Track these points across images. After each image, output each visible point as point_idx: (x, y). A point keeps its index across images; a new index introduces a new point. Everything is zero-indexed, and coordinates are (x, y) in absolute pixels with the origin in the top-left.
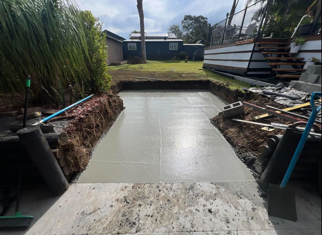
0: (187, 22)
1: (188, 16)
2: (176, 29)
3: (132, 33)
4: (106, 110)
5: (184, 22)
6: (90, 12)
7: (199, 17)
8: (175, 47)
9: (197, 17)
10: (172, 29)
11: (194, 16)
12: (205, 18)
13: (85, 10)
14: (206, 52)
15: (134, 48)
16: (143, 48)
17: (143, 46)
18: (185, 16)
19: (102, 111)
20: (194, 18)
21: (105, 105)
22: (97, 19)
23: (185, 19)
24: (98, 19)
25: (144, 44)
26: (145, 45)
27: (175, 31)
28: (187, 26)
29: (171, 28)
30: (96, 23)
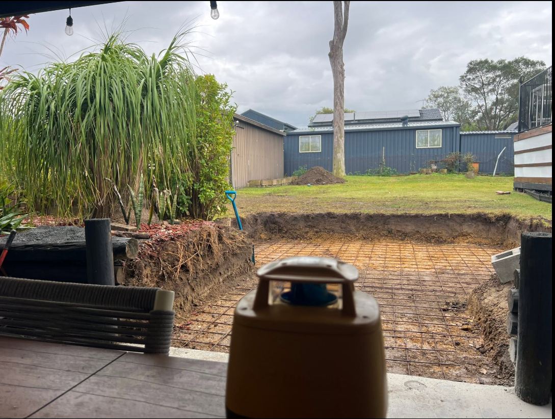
0: (477, 77)
1: (481, 62)
2: (448, 97)
3: (319, 113)
4: (210, 245)
5: (468, 77)
6: (214, 76)
7: (517, 61)
8: (434, 140)
9: (509, 63)
10: (437, 97)
11: (501, 62)
12: (538, 62)
13: (205, 74)
14: (518, 146)
15: (314, 147)
16: (339, 145)
17: (338, 140)
18: (471, 63)
19: (201, 244)
20: (498, 65)
21: (209, 235)
22: (224, 86)
23: (471, 70)
24: (226, 86)
25: (341, 137)
26: (343, 138)
27: (445, 102)
28: (478, 86)
29: (434, 95)
30: (221, 93)
